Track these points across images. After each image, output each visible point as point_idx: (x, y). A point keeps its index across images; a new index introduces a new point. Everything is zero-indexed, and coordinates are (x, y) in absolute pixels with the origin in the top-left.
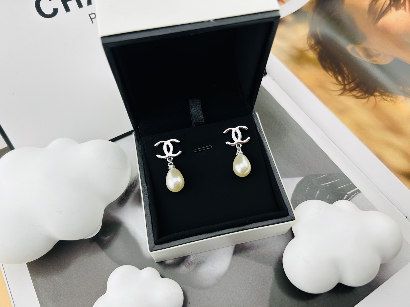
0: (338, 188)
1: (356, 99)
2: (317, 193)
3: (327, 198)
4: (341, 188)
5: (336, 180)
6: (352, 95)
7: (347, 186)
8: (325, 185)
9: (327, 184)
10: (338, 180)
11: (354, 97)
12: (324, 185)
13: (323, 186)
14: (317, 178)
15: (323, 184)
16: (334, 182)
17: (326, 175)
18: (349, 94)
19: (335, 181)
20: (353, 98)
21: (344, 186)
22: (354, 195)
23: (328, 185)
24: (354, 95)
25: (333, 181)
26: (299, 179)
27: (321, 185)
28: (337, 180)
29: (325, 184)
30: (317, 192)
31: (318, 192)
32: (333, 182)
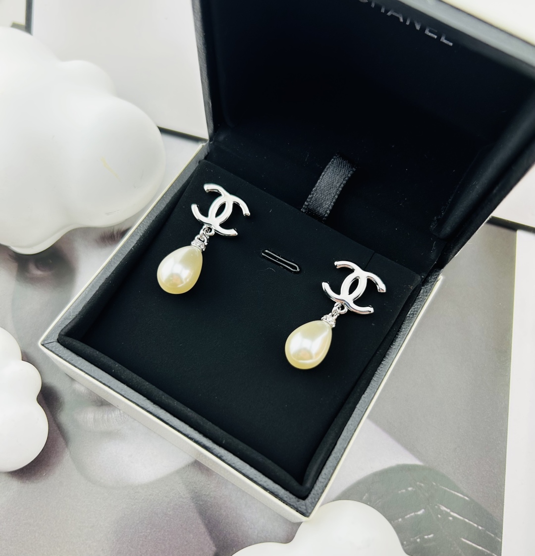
0: (464, 540)
2: (417, 512)
3: (426, 537)
9: (452, 513)
10: (480, 528)
12: (445, 511)
13: (442, 511)
14: (444, 487)
15: (443, 508)
16: (469, 525)
17: (467, 498)
19: (471, 523)
21: (480, 548)
23: (451, 518)
25: (467, 520)
26: (410, 460)
27: (439, 507)
28: (478, 525)
29: (449, 511)
30: (420, 510)
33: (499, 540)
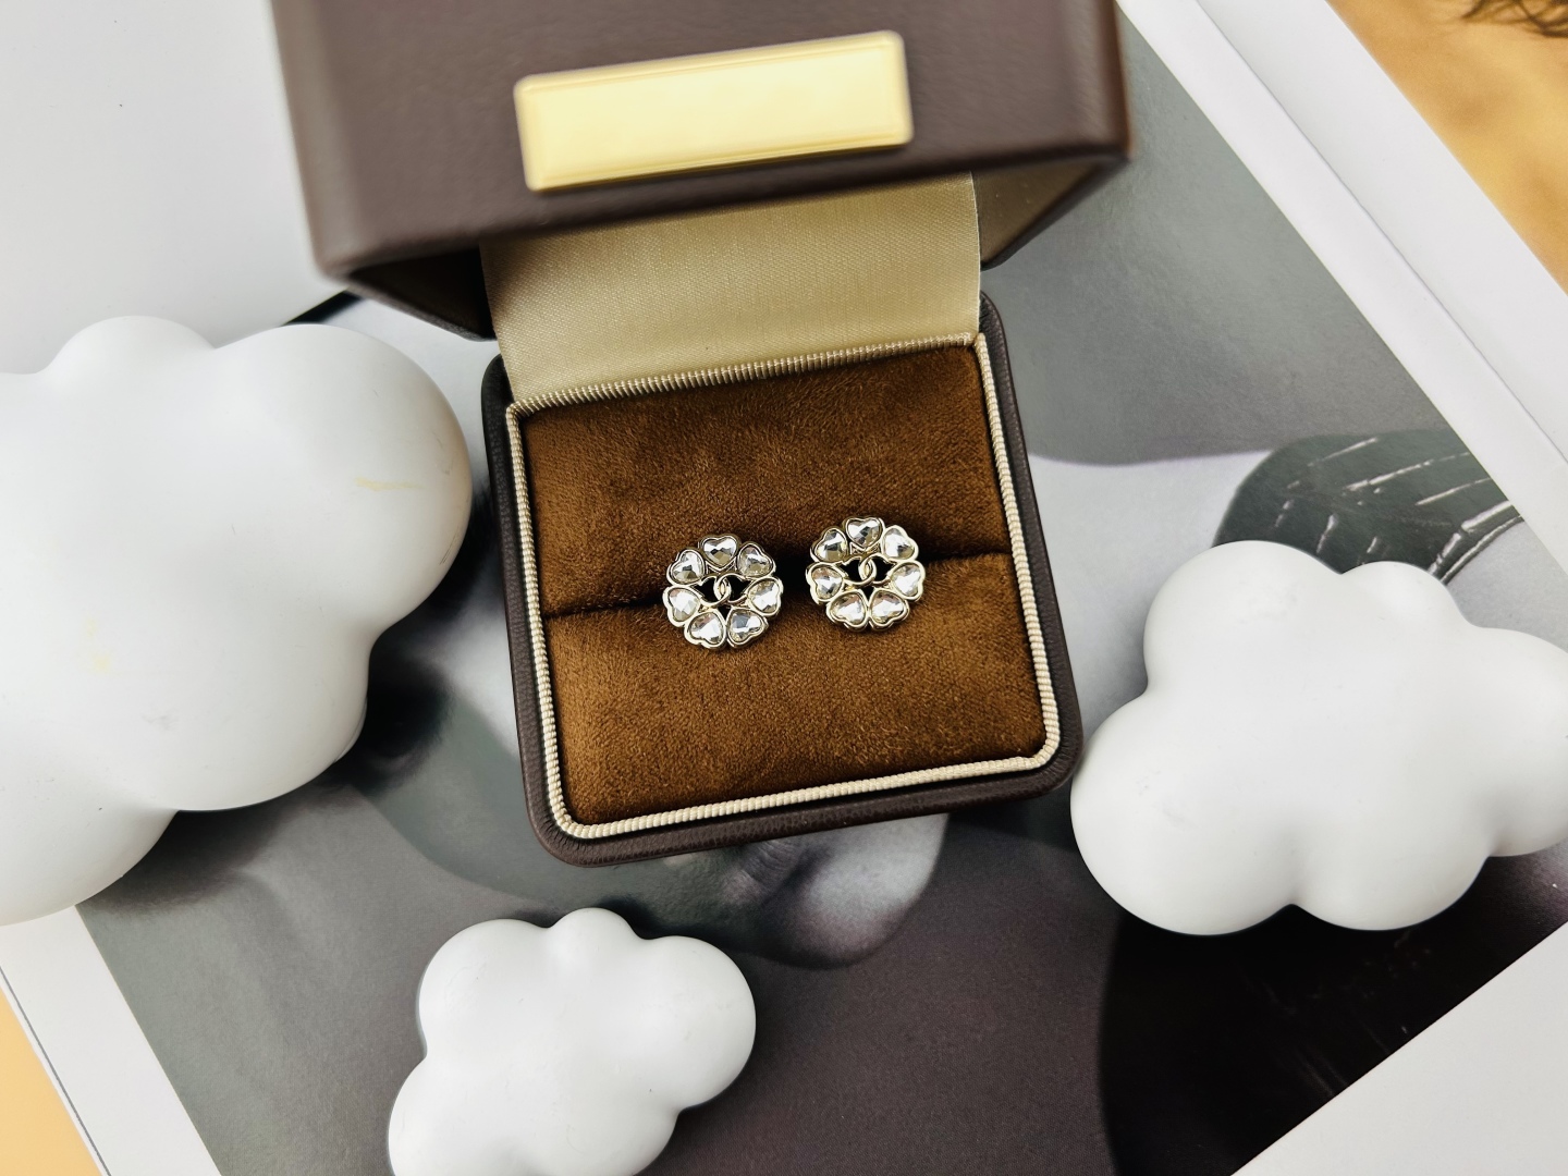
0: (1421, 503)
1: (1541, 37)
2: (1325, 527)
3: (1369, 550)
4: (1435, 502)
5: (1418, 466)
6: (1522, 14)
7: (1462, 492)
8: (1364, 488)
9: (1374, 482)
11: (1535, 27)
12: (1360, 488)
13: (1356, 493)
14: (1331, 456)
15: (1356, 486)
16: (1409, 474)
17: (1372, 440)
18: (1508, 14)
19: (1409, 469)
20: (1528, 31)
21: (1451, 491)
22: (1492, 534)
23: (1377, 491)
24: (1532, 19)
25: (1400, 472)
26: (1243, 466)
27: (1348, 491)
28: (1421, 462)
29: (1364, 483)
30: (1327, 522)
31: (1331, 524)
32: (1399, 476)
33: (1466, 454)
